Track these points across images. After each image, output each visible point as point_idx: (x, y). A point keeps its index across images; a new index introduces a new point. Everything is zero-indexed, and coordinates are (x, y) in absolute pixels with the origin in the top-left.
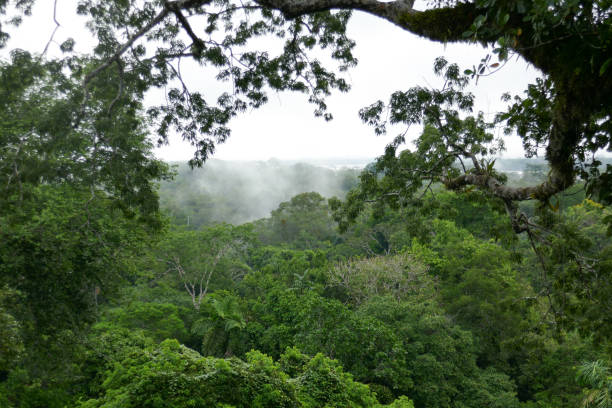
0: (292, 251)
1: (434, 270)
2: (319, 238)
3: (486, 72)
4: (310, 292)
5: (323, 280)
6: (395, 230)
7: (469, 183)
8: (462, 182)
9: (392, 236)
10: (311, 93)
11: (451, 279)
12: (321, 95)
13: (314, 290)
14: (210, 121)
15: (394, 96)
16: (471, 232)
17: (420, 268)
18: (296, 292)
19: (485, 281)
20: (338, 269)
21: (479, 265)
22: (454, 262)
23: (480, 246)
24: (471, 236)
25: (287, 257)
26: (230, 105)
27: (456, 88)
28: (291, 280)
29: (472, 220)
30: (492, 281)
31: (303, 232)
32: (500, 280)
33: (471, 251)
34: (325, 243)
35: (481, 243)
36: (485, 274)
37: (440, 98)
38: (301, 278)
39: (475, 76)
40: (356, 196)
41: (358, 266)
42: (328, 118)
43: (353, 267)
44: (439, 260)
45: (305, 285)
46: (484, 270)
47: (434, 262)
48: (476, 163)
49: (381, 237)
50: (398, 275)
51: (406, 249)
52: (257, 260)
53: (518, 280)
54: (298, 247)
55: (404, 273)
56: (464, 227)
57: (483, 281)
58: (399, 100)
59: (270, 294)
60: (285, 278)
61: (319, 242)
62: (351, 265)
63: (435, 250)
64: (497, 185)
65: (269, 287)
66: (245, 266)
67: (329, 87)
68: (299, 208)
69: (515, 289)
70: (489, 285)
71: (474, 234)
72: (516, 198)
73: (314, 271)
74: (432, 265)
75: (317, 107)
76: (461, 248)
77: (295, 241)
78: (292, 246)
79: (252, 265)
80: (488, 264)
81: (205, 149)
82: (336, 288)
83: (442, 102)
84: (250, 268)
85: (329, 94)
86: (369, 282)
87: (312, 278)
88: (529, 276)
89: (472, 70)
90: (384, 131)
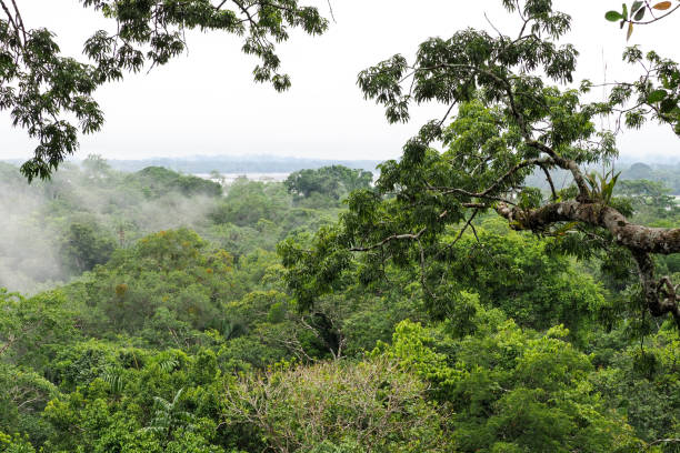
0: (141, 352)
1: (440, 392)
2: (195, 325)
3: (647, 16)
4: (189, 434)
5: (213, 411)
6: (354, 309)
7: (567, 217)
8: (551, 216)
9: (347, 321)
10: (248, 33)
11: (474, 408)
12: (269, 38)
13: (197, 432)
14: (69, 86)
15: (425, 47)
16: (510, 315)
17: (412, 386)
18: (158, 436)
19: (542, 413)
20: (244, 387)
21: (530, 382)
22: (480, 376)
23: (529, 342)
24: (512, 322)
25: (132, 362)
26: (109, 55)
27: (544, 35)
28: (147, 412)
29: (511, 291)
30: (556, 413)
31: (162, 312)
32: (570, 410)
33: (513, 354)
34: (208, 334)
35: (531, 337)
36: (542, 399)
37: (510, 53)
38: (169, 406)
39: (626, 24)
40: (333, 239)
41: (285, 381)
42: (282, 84)
43: (275, 385)
44: (449, 371)
45: (177, 420)
46: (539, 390)
47: (439, 373)
48: (579, 181)
49: (324, 323)
50: (368, 402)
51: (382, 350)
52: (68, 368)
53: (604, 412)
54: (153, 343)
55: (380, 398)
56: (496, 304)
57: (537, 412)
58: (434, 53)
59: (104, 440)
60: (133, 406)
61: (196, 334)
62: (271, 379)
63: (440, 350)
64: (621, 224)
65: (101, 425)
66: (44, 382)
67: (284, 22)
68: (153, 261)
69: (599, 430)
70: (550, 422)
71: (517, 319)
72: (658, 248)
73: (194, 393)
74: (435, 381)
75: (260, 61)
76: (494, 347)
77: (146, 331)
78: (140, 340)
79: (56, 381)
80: (548, 380)
81: (55, 140)
82: (240, 427)
83: (514, 61)
84: (52, 386)
85: (285, 36)
86: (308, 415)
87: (191, 406)
88: (623, 404)
89: (621, 12)
90: (405, 115)
